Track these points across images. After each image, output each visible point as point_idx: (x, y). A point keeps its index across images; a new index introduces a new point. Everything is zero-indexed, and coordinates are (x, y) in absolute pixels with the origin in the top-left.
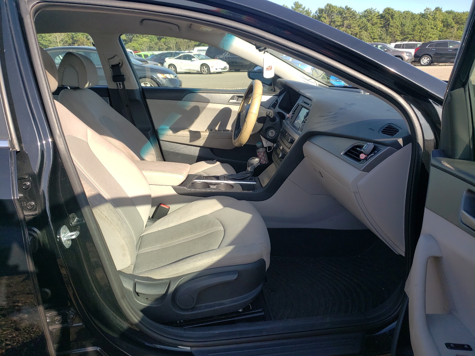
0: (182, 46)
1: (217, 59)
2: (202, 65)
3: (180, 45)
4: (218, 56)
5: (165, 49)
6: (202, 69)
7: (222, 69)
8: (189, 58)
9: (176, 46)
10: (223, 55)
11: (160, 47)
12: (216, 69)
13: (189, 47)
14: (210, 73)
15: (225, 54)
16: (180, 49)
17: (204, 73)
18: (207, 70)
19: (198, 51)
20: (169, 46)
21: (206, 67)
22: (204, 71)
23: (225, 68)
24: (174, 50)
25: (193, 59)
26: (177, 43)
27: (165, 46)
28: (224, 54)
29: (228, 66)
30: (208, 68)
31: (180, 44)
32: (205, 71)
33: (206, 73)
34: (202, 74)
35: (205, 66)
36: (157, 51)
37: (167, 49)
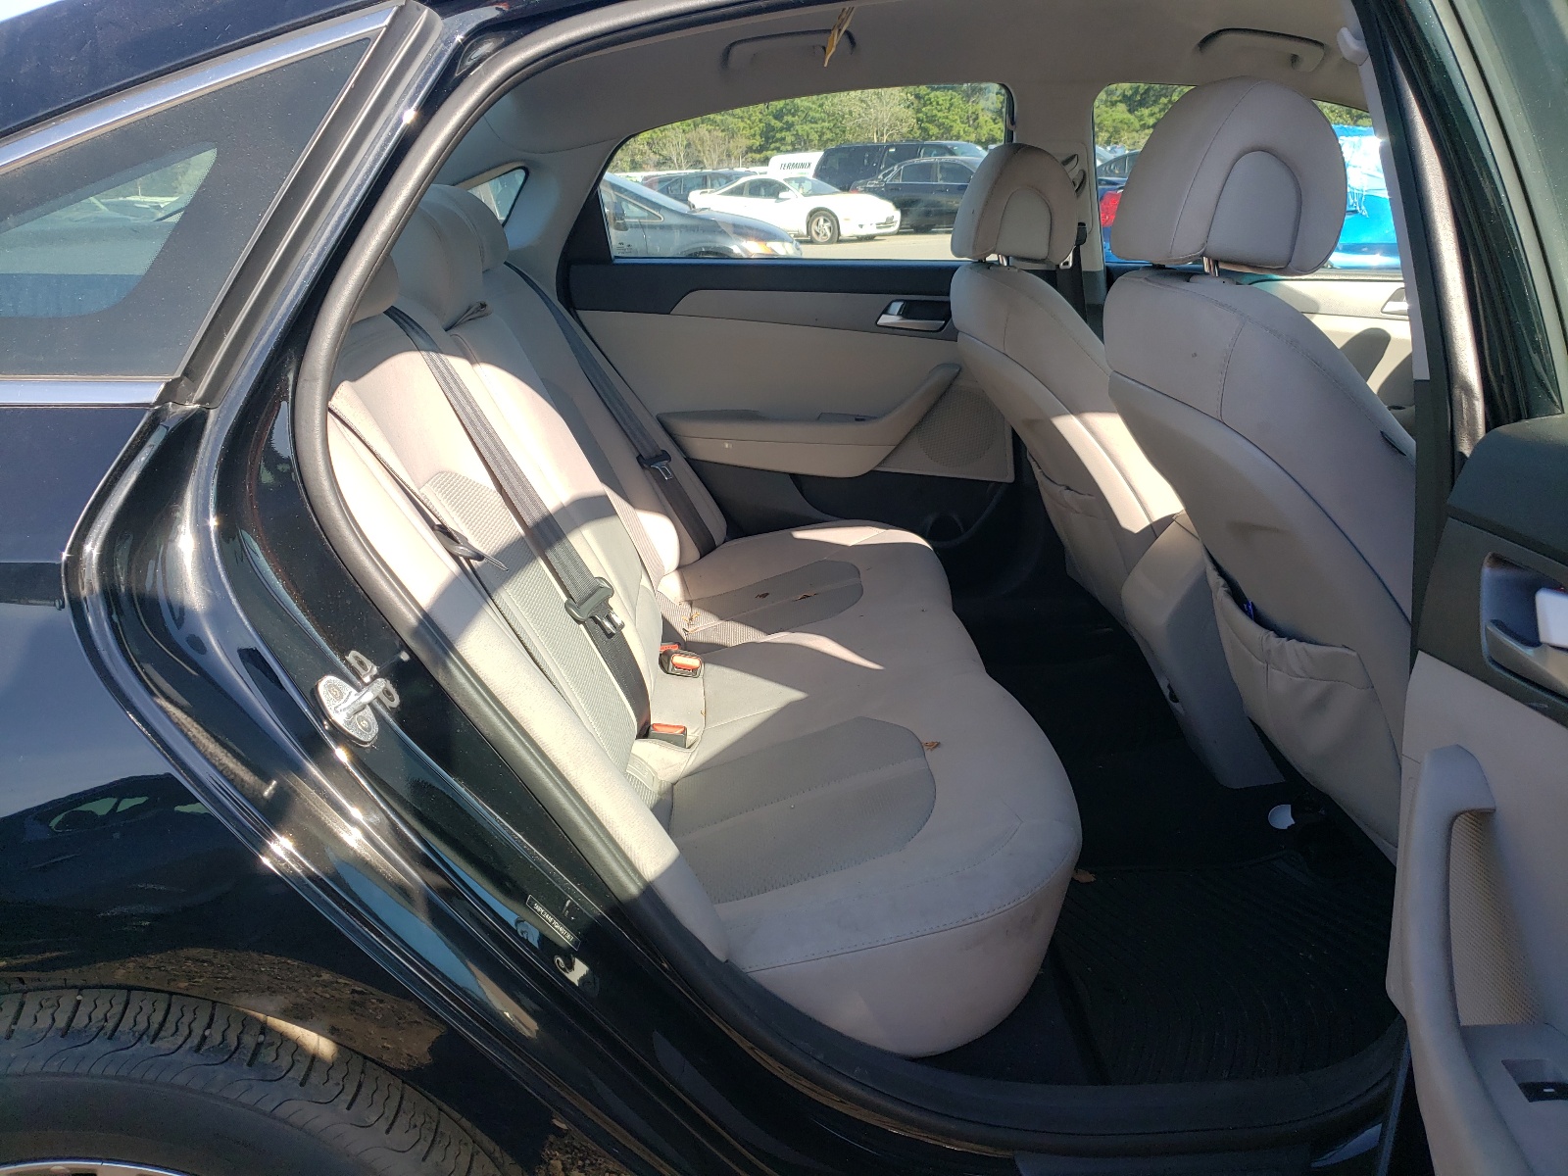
0: (707, 152)
1: (856, 190)
2: (814, 214)
3: (699, 152)
4: (862, 184)
5: (651, 163)
6: (814, 227)
7: (879, 226)
8: (769, 189)
9: (687, 156)
10: (877, 179)
11: (638, 158)
12: (861, 226)
13: (729, 156)
14: (839, 241)
15: (884, 176)
16: (700, 162)
17: (819, 239)
18: (830, 228)
19: (784, 166)
20: (665, 153)
21: (825, 221)
22: (818, 234)
23: (889, 222)
24: (680, 167)
25: (782, 195)
26: (688, 145)
27: (652, 155)
28: (880, 177)
29: (897, 215)
30: (832, 221)
31: (700, 148)
32: (822, 234)
33: (826, 239)
34: (811, 242)
35: (824, 215)
36: (624, 171)
37: (659, 165)
